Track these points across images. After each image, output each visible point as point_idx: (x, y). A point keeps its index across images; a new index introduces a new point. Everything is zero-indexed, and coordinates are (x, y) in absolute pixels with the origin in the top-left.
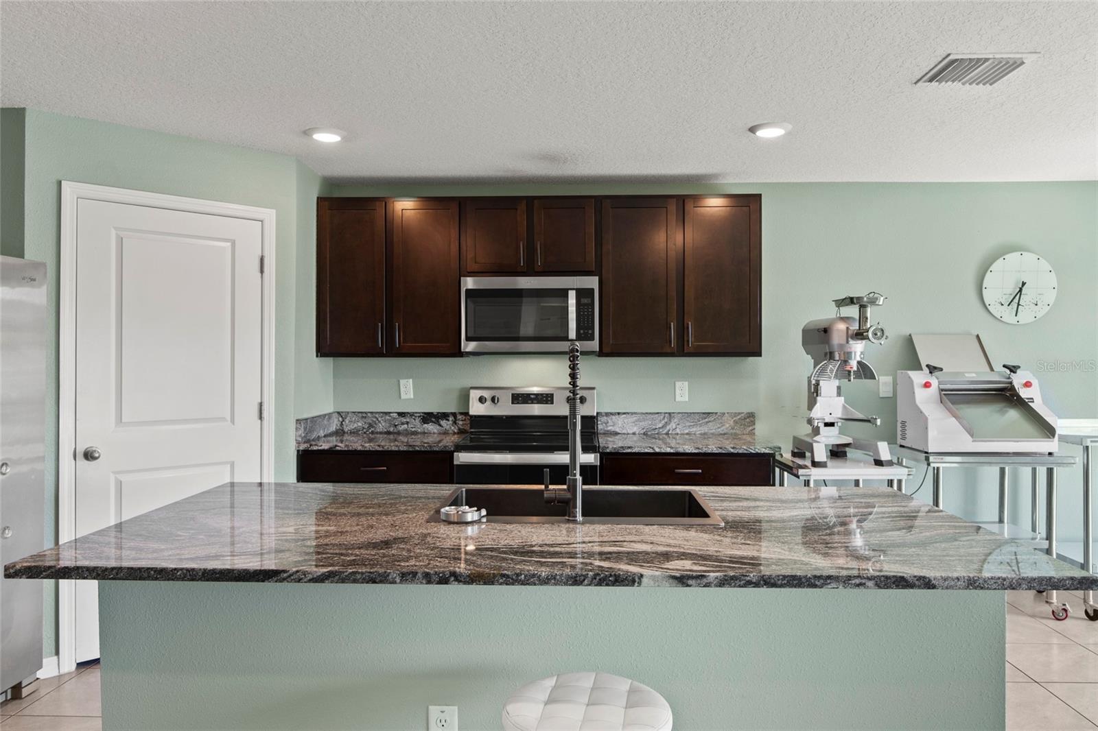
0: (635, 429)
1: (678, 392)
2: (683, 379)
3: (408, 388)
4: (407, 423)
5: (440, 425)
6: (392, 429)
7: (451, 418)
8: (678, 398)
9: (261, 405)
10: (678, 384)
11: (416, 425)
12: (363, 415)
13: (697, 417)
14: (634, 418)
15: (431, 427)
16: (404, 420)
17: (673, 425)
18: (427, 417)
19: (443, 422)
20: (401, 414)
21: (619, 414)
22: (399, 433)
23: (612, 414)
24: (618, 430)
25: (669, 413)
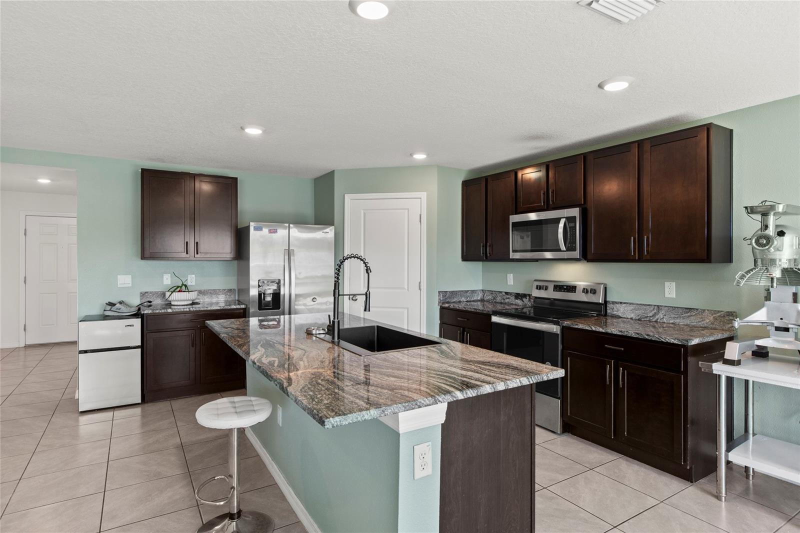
0: (632, 316)
1: (667, 290)
2: (671, 279)
3: (510, 278)
4: (509, 298)
5: (523, 301)
6: (502, 301)
7: (528, 298)
8: (667, 295)
9: (420, 283)
10: (667, 284)
11: (512, 300)
12: (491, 292)
13: (680, 311)
14: (632, 307)
15: (519, 302)
16: (508, 296)
17: (660, 315)
18: (518, 296)
19: (524, 299)
20: (507, 293)
21: (621, 303)
22: (505, 303)
23: (616, 303)
24: (620, 315)
25: (658, 306)
